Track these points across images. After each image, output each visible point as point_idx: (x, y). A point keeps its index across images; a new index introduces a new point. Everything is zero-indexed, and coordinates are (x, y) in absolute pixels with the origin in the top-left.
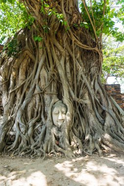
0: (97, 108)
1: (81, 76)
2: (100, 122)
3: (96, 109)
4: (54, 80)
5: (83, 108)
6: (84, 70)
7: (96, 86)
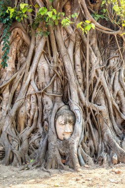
0: (115, 116)
1: (96, 71)
2: (118, 136)
3: (113, 117)
4: (57, 76)
5: (95, 117)
6: (101, 62)
7: (115, 86)
